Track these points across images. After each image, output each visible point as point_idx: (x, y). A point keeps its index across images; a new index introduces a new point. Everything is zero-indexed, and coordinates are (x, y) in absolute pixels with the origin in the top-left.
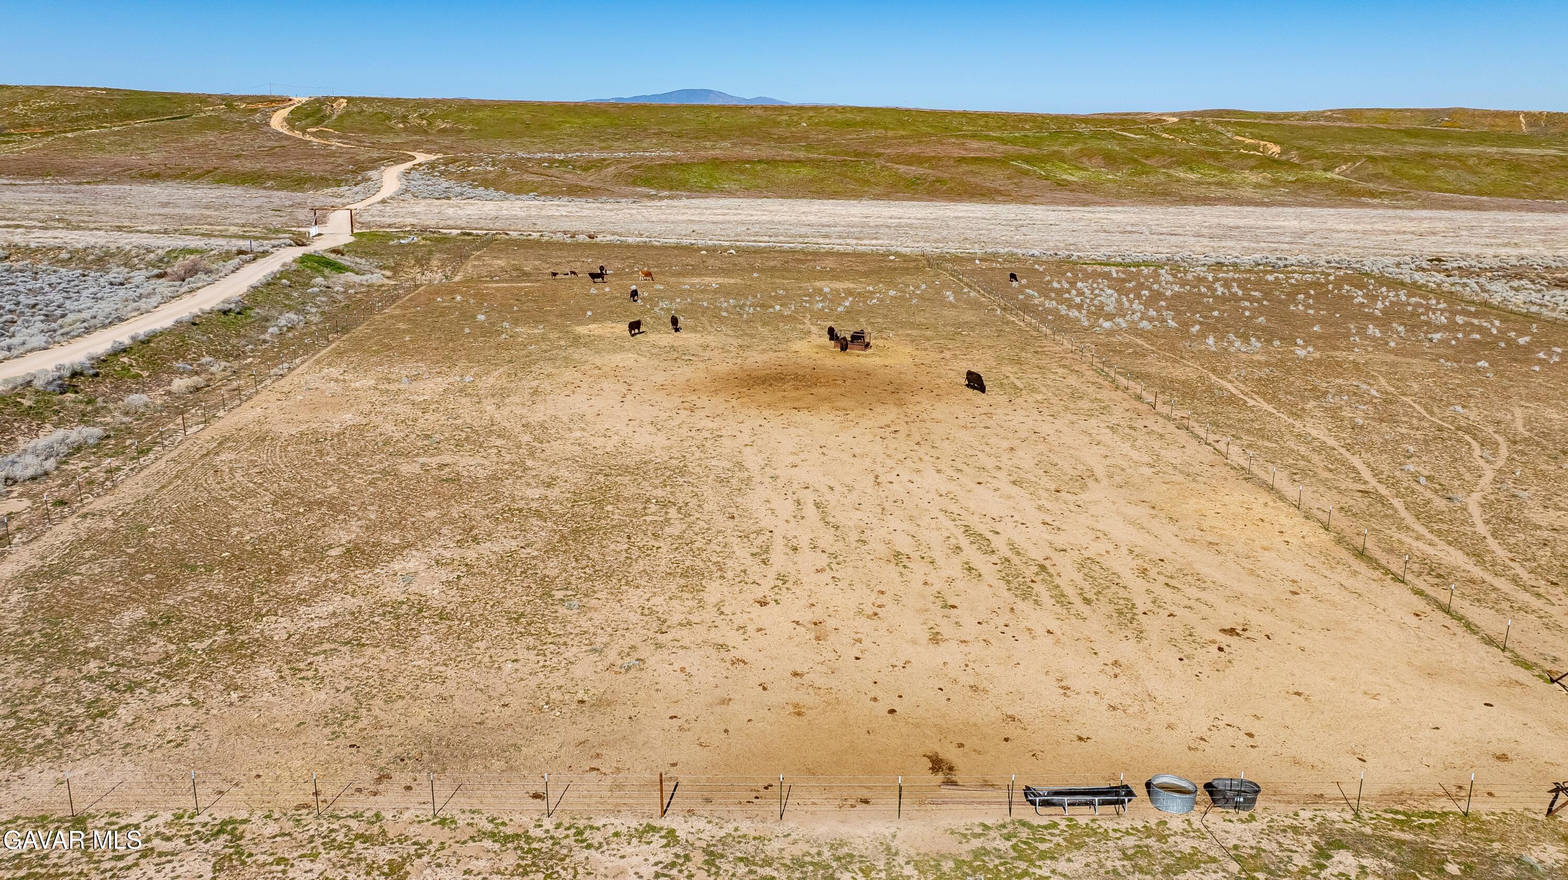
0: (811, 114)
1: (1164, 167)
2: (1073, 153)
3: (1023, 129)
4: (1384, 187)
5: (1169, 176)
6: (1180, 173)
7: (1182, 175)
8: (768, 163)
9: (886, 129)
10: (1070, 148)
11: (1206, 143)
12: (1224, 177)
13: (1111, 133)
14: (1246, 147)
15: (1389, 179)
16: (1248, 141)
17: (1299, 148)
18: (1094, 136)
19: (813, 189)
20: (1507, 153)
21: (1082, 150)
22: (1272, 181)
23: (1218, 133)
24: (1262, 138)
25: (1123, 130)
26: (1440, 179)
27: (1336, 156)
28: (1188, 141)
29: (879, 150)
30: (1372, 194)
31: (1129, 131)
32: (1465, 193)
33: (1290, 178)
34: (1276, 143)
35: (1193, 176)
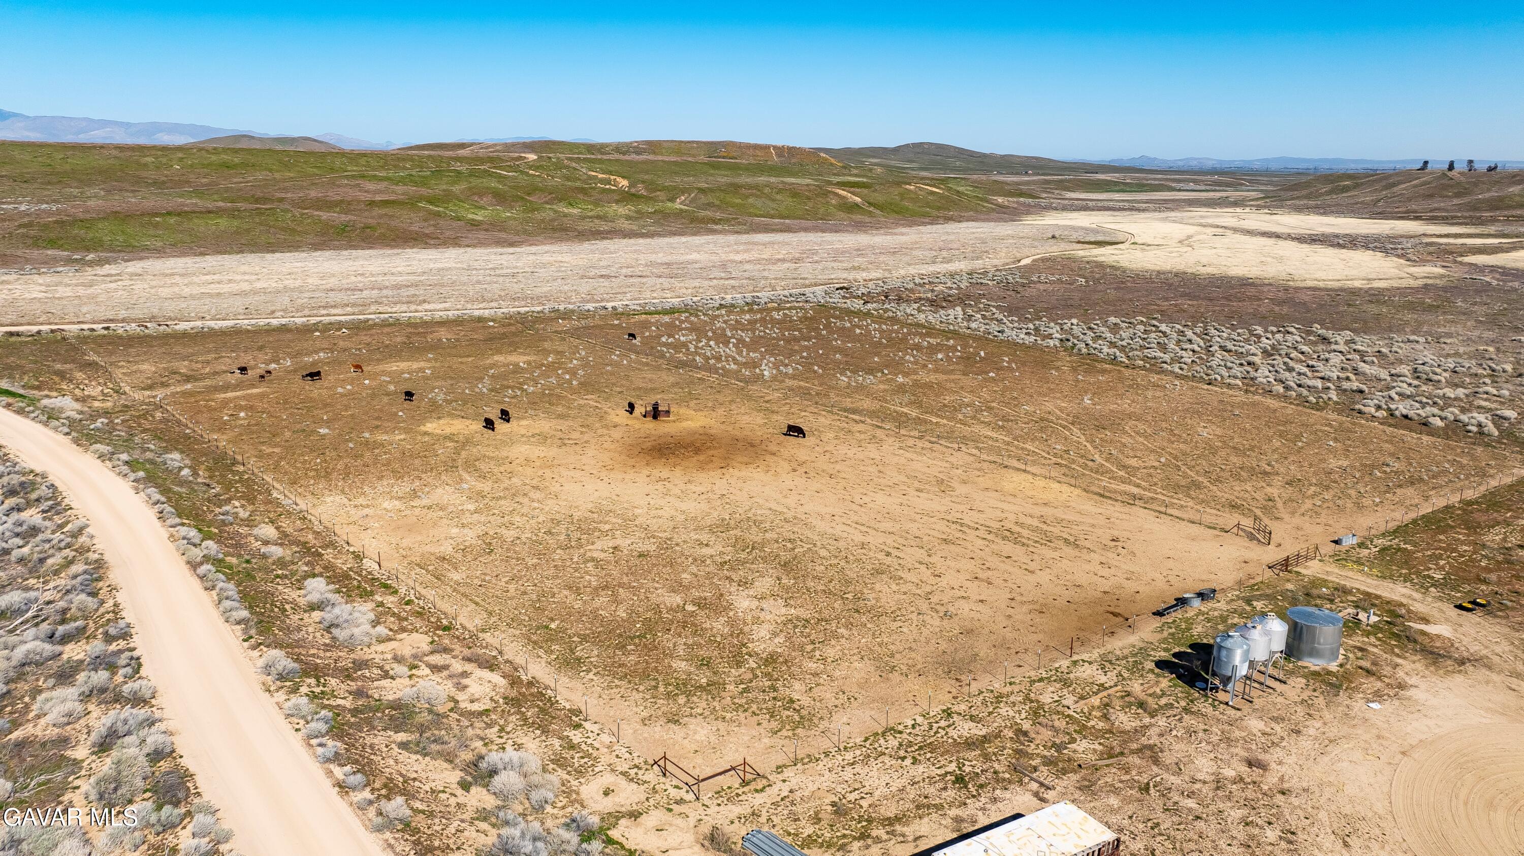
0: (180, 155)
1: (547, 203)
2: (462, 192)
3: (405, 168)
4: (718, 215)
5: (556, 211)
6: (563, 209)
7: (566, 210)
8: (179, 214)
9: (271, 170)
10: (457, 187)
11: (568, 179)
12: (599, 211)
13: (485, 171)
14: (602, 181)
15: (719, 207)
16: (600, 176)
17: (643, 182)
18: (472, 173)
19: (243, 241)
20: (783, 182)
21: (470, 189)
22: (637, 212)
23: (575, 169)
24: (611, 173)
25: (495, 168)
26: (753, 206)
27: (675, 188)
28: (553, 177)
29: (278, 195)
30: (716, 222)
31: (500, 168)
32: (772, 217)
33: (650, 210)
34: (623, 177)
35: (575, 211)
